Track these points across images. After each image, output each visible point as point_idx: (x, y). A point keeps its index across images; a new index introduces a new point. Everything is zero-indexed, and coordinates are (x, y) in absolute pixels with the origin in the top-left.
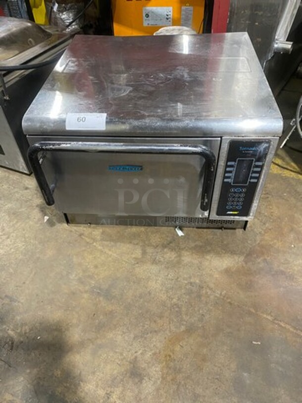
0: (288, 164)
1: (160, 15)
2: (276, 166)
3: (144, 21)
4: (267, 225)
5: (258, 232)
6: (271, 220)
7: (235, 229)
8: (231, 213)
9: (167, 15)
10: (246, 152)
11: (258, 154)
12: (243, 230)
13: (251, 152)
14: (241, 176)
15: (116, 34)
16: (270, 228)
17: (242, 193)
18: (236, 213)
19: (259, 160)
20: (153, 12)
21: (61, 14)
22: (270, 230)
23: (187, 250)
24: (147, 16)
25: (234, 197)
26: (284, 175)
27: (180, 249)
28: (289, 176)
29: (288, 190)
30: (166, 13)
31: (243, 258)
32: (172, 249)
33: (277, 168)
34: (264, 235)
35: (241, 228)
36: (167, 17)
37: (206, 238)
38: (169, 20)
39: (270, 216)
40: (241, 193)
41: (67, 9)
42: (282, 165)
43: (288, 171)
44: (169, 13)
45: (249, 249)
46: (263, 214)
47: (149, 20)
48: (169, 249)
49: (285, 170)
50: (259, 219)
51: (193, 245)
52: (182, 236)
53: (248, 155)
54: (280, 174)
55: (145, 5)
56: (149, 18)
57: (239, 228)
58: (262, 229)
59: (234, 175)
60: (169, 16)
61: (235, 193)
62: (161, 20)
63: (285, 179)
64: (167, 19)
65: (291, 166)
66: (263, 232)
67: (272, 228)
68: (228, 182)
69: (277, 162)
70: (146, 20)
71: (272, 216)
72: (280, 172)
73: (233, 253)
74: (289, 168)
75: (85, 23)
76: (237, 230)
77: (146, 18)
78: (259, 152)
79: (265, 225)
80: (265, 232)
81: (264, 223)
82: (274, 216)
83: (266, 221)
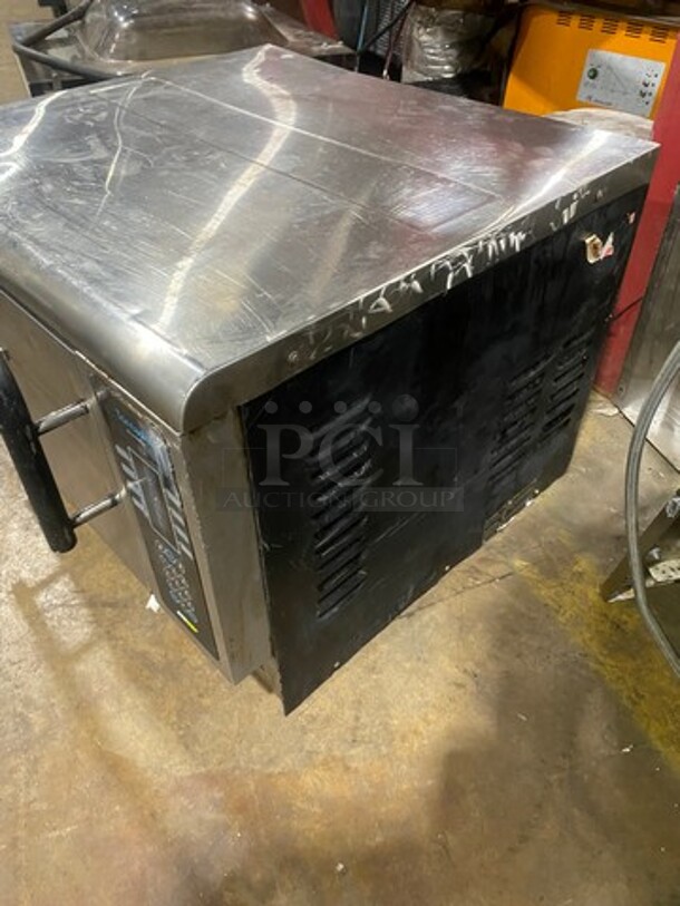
1: (627, 79)
3: (582, 85)
4: (356, 751)
5: (307, 747)
6: (384, 750)
9: (646, 85)
15: (507, 104)
16: (355, 765)
20: (609, 68)
21: (421, 31)
22: (347, 769)
23: (114, 647)
24: (594, 74)
27: (108, 632)
30: (644, 77)
31: (189, 773)
32: (97, 621)
34: (315, 767)
36: (645, 89)
37: (184, 656)
38: (647, 98)
39: (398, 737)
41: (437, 20)
44: (653, 80)
45: (231, 765)
46: (389, 716)
47: (594, 86)
48: (94, 615)
50: (357, 719)
51: (142, 647)
52: (150, 610)
55: (597, 44)
56: (598, 82)
58: (329, 751)
60: (650, 89)
62: (625, 93)
64: (643, 95)
66: (320, 758)
67: (356, 771)
70: (586, 84)
71: (404, 739)
73: (187, 741)
75: (475, 66)
77: (588, 79)
79: (352, 747)
80: (325, 763)
81: (354, 741)
82: (407, 745)
83: (367, 739)
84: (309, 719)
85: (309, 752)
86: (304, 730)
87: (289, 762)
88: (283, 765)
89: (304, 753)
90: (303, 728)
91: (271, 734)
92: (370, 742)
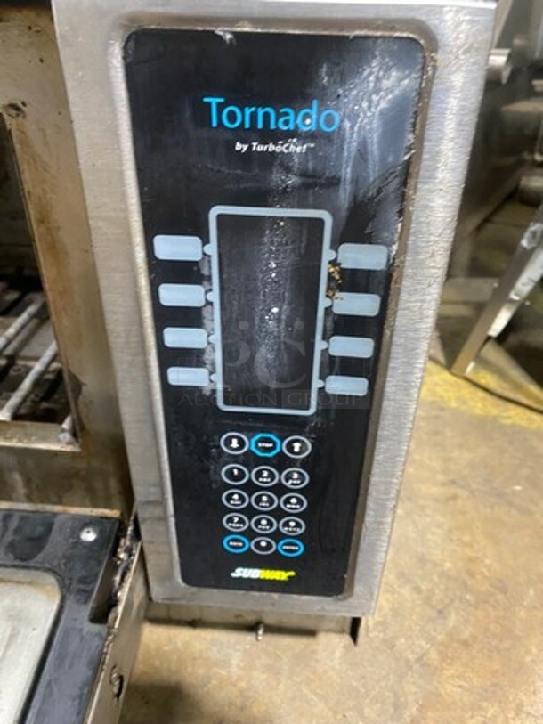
0: (517, 387)
2: (481, 394)
4: (452, 620)
5: (411, 657)
6: (470, 597)
7: (311, 633)
8: (255, 573)
10: (258, 147)
11: (347, 173)
12: (347, 639)
13: (296, 148)
14: (265, 354)
16: (466, 634)
17: (292, 463)
18: (281, 575)
19: (358, 227)
22: (466, 644)
25: (250, 488)
26: (509, 422)
28: (524, 423)
29: (525, 472)
33: (484, 399)
34: (440, 670)
35: (342, 632)
39: (465, 577)
40: (282, 462)
42: (499, 391)
43: (520, 410)
46: (436, 565)
49: (511, 406)
50: (417, 590)
53: (277, 177)
54: (495, 418)
57: (328, 631)
58: (431, 640)
59: (217, 338)
61: (250, 460)
63: (513, 433)
65: (529, 395)
66: (433, 656)
67: (475, 638)
68: (194, 391)
69: (482, 382)
71: (471, 574)
72: (495, 412)
74: (524, 401)
76: (323, 638)
78: (350, 148)
79: (445, 618)
80: (443, 657)
81: (440, 612)
82: (479, 577)
83: (447, 601)
84: (380, 628)
85: (419, 660)
86: (390, 644)
87: (414, 689)
88: (410, 698)
89: (416, 667)
90: (384, 641)
91: (364, 677)
92: (452, 601)
